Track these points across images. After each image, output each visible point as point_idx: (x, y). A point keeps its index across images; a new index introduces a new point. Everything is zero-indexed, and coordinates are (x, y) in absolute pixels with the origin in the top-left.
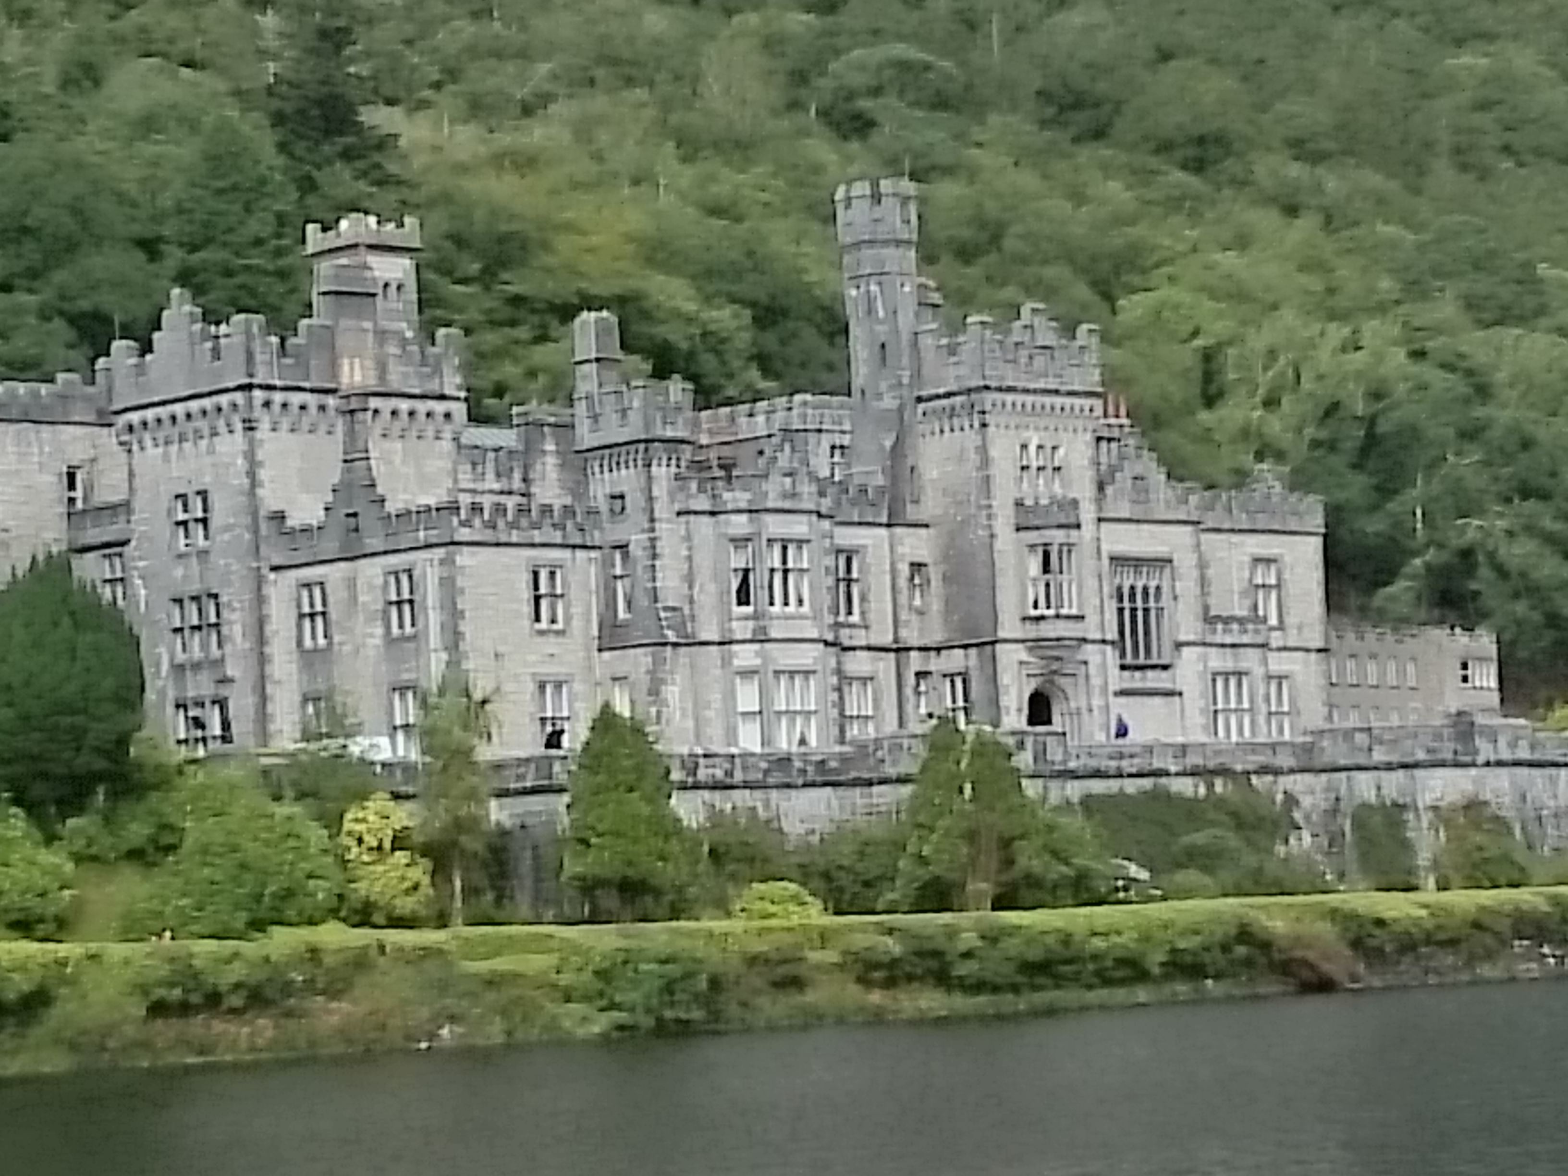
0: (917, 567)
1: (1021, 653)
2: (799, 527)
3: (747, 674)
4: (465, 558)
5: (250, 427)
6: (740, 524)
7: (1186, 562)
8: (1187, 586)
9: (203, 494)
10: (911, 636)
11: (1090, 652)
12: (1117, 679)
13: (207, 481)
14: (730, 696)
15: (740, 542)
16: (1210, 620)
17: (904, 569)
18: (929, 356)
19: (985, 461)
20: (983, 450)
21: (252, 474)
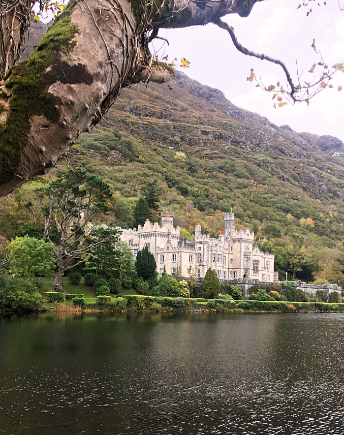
0: (231, 259)
1: (243, 270)
2: (221, 253)
3: (214, 270)
4: (182, 253)
5: (156, 236)
6: (214, 252)
7: (260, 261)
8: (260, 264)
9: (149, 244)
10: (230, 267)
11: (250, 270)
12: (253, 274)
13: (150, 242)
15: (214, 254)
16: (263, 268)
17: (230, 259)
19: (241, 247)
20: (240, 246)
21: (155, 242)
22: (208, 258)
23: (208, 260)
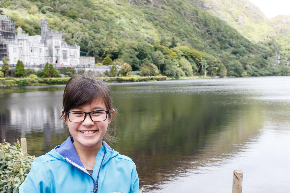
1: (55, 58)
3: (32, 58)
6: (32, 46)
8: (69, 53)
11: (60, 58)
12: (63, 60)
14: (30, 60)
16: (70, 56)
17: (45, 50)
18: (48, 33)
19: (52, 42)
22: (27, 50)
23: (27, 52)
